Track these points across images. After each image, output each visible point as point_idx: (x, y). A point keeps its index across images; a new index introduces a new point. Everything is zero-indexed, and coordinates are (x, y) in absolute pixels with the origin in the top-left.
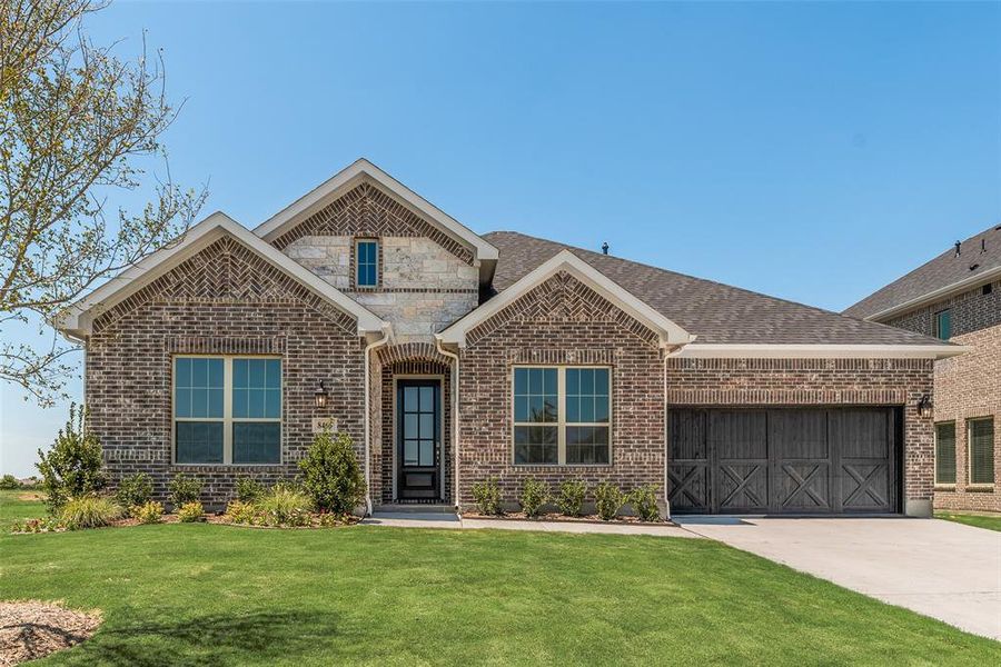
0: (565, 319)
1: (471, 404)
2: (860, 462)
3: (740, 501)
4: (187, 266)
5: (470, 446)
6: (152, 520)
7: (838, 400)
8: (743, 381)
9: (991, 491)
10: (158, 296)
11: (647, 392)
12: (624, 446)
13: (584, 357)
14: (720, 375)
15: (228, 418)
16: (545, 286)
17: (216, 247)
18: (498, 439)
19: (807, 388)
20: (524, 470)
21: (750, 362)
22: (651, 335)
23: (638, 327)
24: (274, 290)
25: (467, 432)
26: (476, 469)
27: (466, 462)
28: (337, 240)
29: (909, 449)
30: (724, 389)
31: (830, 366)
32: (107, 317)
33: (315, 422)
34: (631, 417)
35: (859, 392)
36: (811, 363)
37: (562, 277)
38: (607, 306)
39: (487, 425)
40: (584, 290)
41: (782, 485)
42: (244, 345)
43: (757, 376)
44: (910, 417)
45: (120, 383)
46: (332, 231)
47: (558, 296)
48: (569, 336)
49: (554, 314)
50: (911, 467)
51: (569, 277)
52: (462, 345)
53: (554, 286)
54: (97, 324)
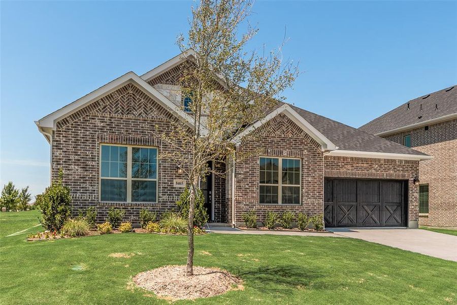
0: (283, 136)
1: (241, 174)
2: (392, 204)
3: (346, 221)
4: (109, 97)
5: (241, 194)
6: (108, 232)
7: (385, 177)
8: (349, 167)
9: (427, 217)
10: (94, 112)
11: (316, 171)
12: (306, 196)
13: (291, 154)
14: (340, 164)
15: (129, 178)
16: (274, 119)
17: (125, 89)
18: (253, 192)
19: (373, 171)
20: (264, 206)
21: (352, 159)
22: (318, 145)
23: (313, 141)
24: (155, 114)
25: (239, 188)
26: (243, 206)
27: (238, 202)
28: (175, 87)
29: (410, 199)
30: (342, 170)
31: (382, 162)
32: (65, 121)
33: (175, 181)
34: (310, 183)
35: (393, 174)
36: (375, 160)
37: (282, 116)
38: (301, 131)
39: (248, 184)
40: (291, 123)
41: (362, 214)
42: (139, 141)
43: (355, 165)
44: (411, 185)
45: (72, 157)
46: (173, 83)
47: (280, 124)
48: (284, 144)
49: (278, 133)
50: (411, 207)
51: (284, 116)
52: (238, 145)
53: (279, 120)
54: (59, 124)
